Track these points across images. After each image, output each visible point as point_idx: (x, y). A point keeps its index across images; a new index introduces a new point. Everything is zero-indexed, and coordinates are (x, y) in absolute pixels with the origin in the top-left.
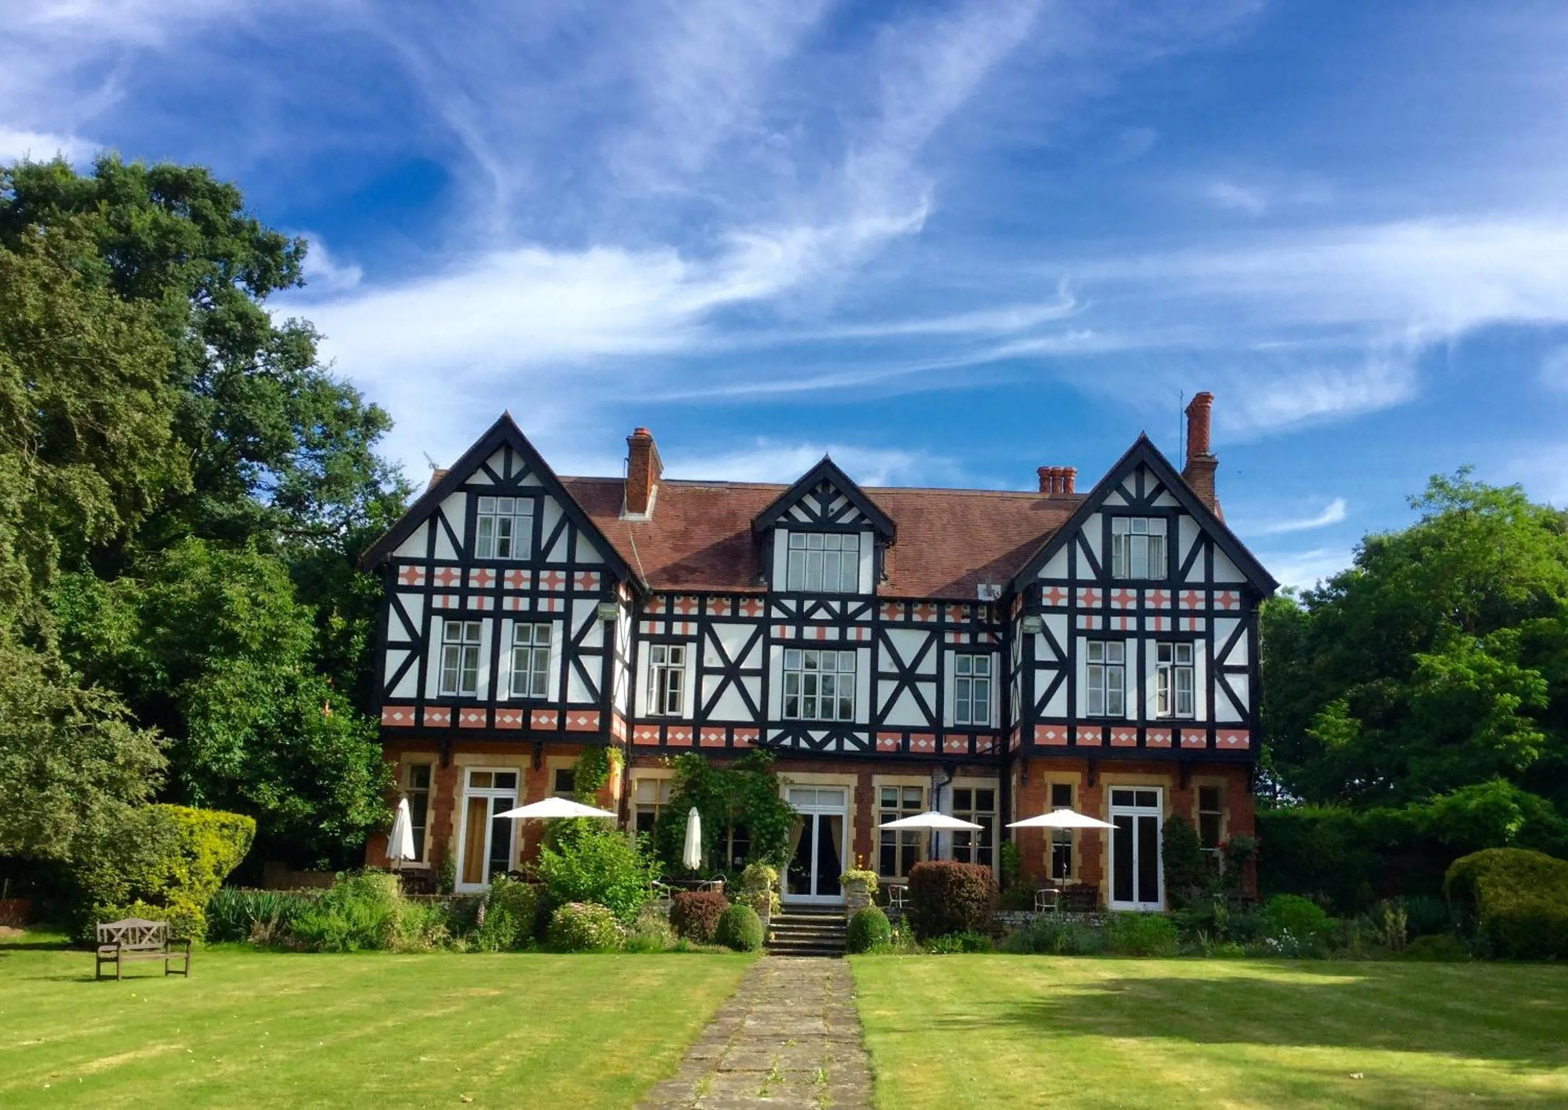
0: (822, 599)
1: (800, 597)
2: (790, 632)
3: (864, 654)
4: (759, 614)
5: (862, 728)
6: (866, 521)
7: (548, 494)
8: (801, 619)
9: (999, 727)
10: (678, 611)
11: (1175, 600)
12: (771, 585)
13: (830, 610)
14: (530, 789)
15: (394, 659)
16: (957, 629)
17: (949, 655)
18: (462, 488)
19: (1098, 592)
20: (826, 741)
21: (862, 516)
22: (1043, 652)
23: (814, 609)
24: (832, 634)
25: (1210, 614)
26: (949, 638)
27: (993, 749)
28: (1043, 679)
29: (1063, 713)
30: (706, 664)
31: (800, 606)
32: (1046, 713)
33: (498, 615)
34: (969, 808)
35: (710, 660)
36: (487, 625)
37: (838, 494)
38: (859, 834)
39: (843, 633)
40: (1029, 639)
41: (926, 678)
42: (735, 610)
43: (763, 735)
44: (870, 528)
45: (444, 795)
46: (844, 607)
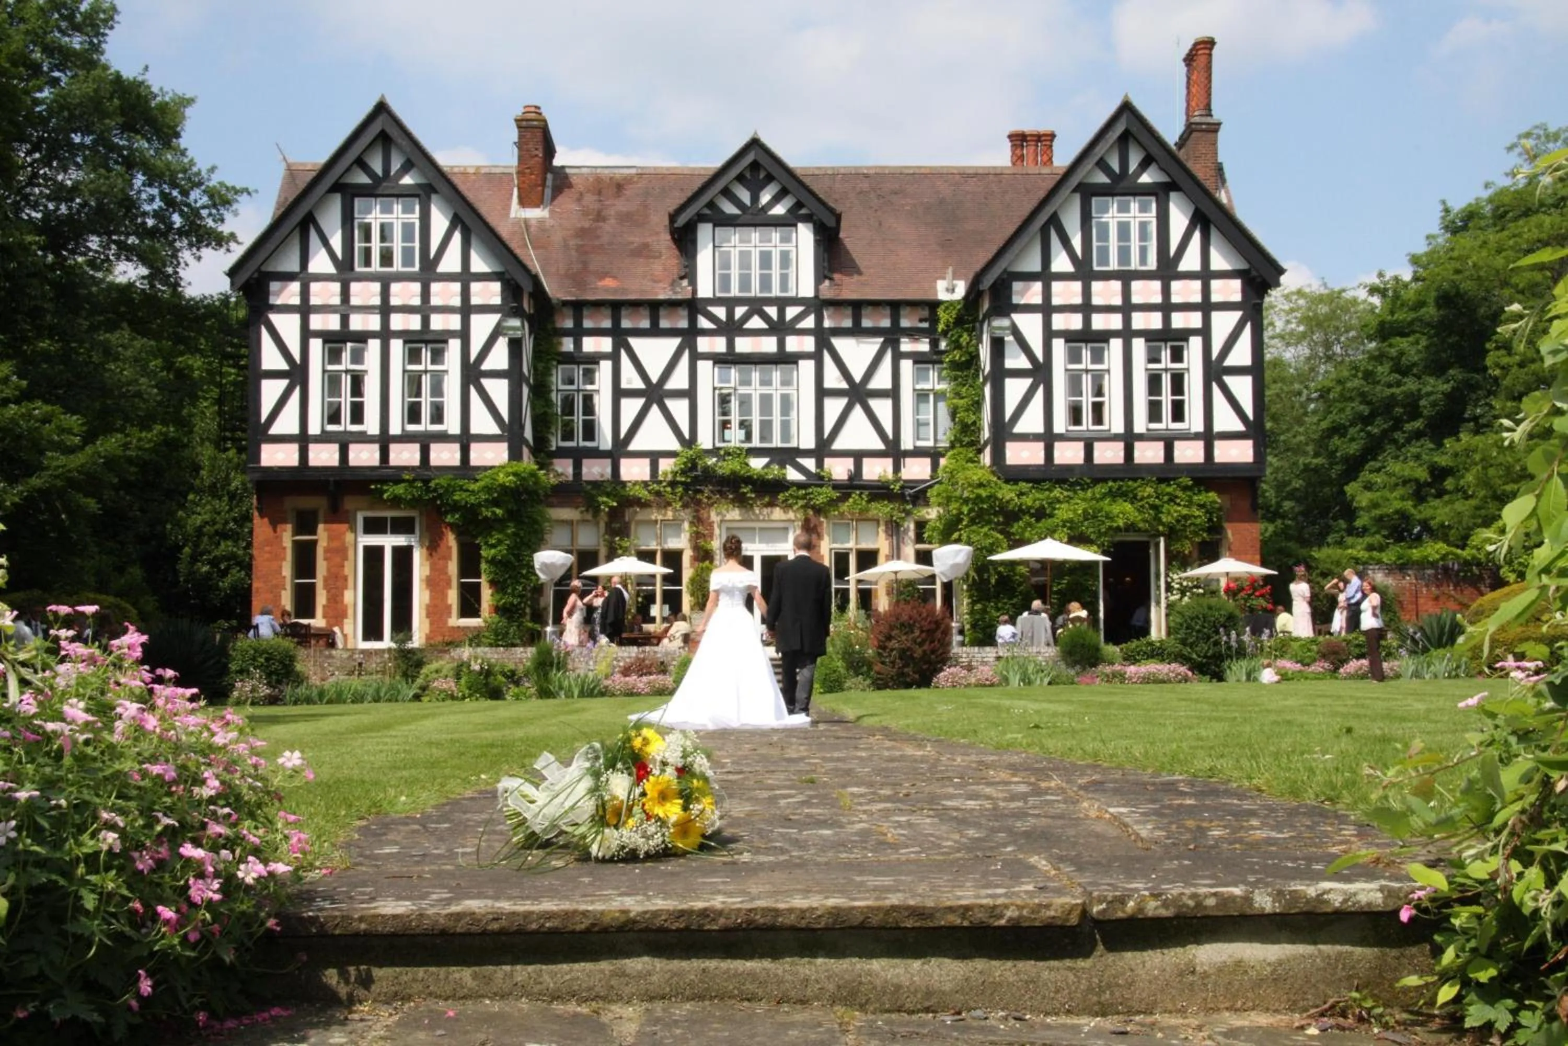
0: (756, 306)
1: (730, 303)
2: (719, 345)
3: (807, 367)
4: (684, 324)
5: (807, 453)
6: (803, 211)
7: (436, 192)
8: (731, 329)
10: (587, 324)
11: (1166, 292)
12: (695, 291)
13: (765, 317)
14: (430, 534)
15: (271, 390)
16: (913, 334)
17: (906, 365)
18: (337, 187)
19: (1077, 286)
20: (766, 468)
21: (799, 205)
22: (1014, 357)
23: (746, 317)
24: (769, 345)
25: (1206, 307)
26: (906, 345)
28: (1015, 389)
29: (1039, 428)
30: (624, 385)
31: (730, 314)
32: (1019, 429)
33: (385, 335)
34: (933, 542)
35: (629, 382)
36: (374, 346)
37: (770, 178)
39: (781, 344)
40: (998, 342)
41: (880, 394)
42: (655, 322)
44: (807, 219)
45: (335, 544)
46: (782, 313)
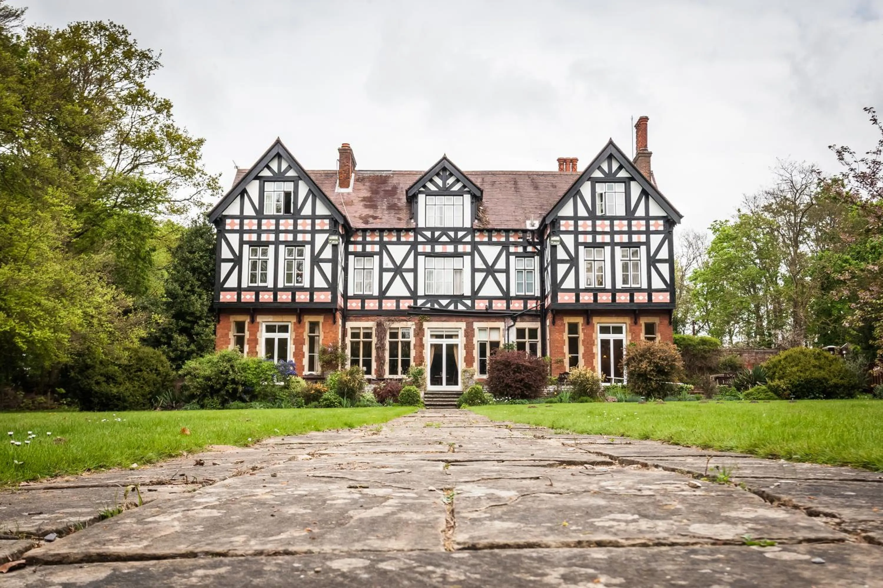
0: (445, 231)
1: (433, 230)
2: (428, 249)
3: (467, 259)
4: (412, 239)
5: (467, 298)
6: (466, 189)
7: (301, 179)
8: (433, 241)
9: (539, 295)
10: (368, 239)
11: (630, 225)
12: (417, 224)
13: (448, 236)
14: (296, 333)
15: (225, 268)
16: (516, 244)
17: (512, 258)
18: (257, 178)
19: (589, 223)
20: (448, 305)
21: (464, 186)
22: (561, 254)
23: (440, 236)
24: (450, 249)
25: (648, 232)
26: (512, 249)
27: (536, 307)
28: (562, 269)
29: (573, 286)
30: (384, 266)
31: (433, 234)
32: (563, 286)
33: (277, 243)
34: (525, 338)
35: (387, 265)
36: (271, 249)
37: (451, 175)
38: (467, 353)
39: (456, 248)
40: (554, 247)
42: (399, 238)
43: (415, 303)
44: (469, 192)
45: (253, 337)
46: (456, 234)
